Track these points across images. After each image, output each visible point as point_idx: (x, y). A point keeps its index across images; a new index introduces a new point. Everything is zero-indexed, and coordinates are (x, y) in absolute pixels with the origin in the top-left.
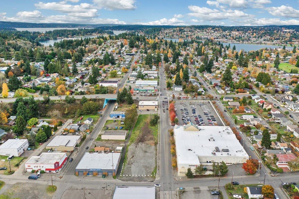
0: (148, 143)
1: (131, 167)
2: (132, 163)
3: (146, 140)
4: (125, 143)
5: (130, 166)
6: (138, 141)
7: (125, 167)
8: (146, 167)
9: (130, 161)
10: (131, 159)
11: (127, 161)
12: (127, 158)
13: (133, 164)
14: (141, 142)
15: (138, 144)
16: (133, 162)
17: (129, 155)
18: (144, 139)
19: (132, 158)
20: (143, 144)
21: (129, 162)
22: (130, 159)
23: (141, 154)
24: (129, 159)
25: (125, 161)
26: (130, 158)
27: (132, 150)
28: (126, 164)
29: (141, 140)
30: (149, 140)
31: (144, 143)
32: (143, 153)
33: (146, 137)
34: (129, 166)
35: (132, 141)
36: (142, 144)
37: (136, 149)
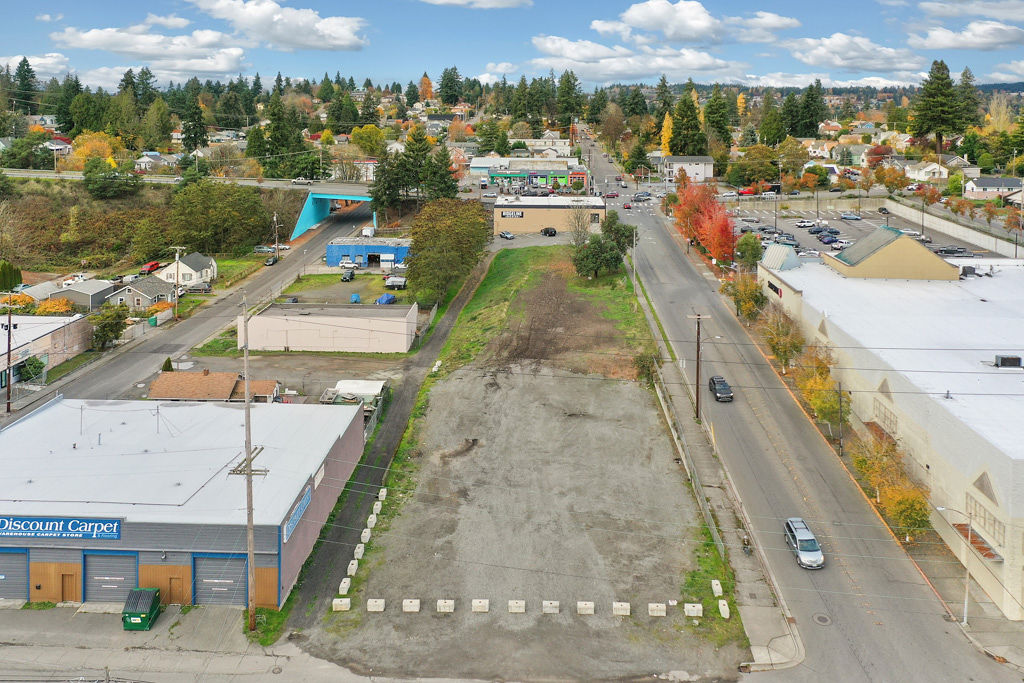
0: (583, 365)
1: (451, 528)
2: (464, 493)
3: (567, 349)
4: (407, 368)
5: (447, 516)
6: (505, 354)
7: (395, 522)
8: (604, 525)
9: (447, 474)
10: (456, 464)
11: (421, 478)
12: (420, 454)
13: (470, 502)
14: (527, 361)
15: (508, 372)
16: (469, 482)
17: (435, 433)
18: (550, 342)
19: (458, 454)
20: (545, 371)
21: (432, 483)
22: (445, 463)
23: (542, 430)
24: (435, 459)
25: (400, 477)
26: (447, 451)
27: (459, 404)
28: (407, 502)
29: (531, 348)
30: (585, 348)
31: (554, 365)
32: (556, 424)
33: (560, 330)
34: (432, 513)
35: (462, 357)
36: (536, 371)
37: (496, 397)
